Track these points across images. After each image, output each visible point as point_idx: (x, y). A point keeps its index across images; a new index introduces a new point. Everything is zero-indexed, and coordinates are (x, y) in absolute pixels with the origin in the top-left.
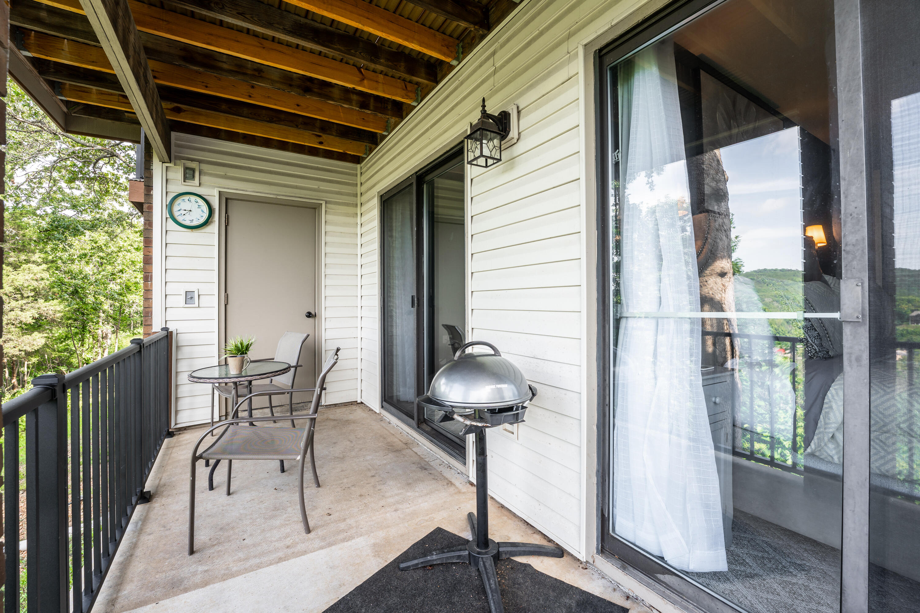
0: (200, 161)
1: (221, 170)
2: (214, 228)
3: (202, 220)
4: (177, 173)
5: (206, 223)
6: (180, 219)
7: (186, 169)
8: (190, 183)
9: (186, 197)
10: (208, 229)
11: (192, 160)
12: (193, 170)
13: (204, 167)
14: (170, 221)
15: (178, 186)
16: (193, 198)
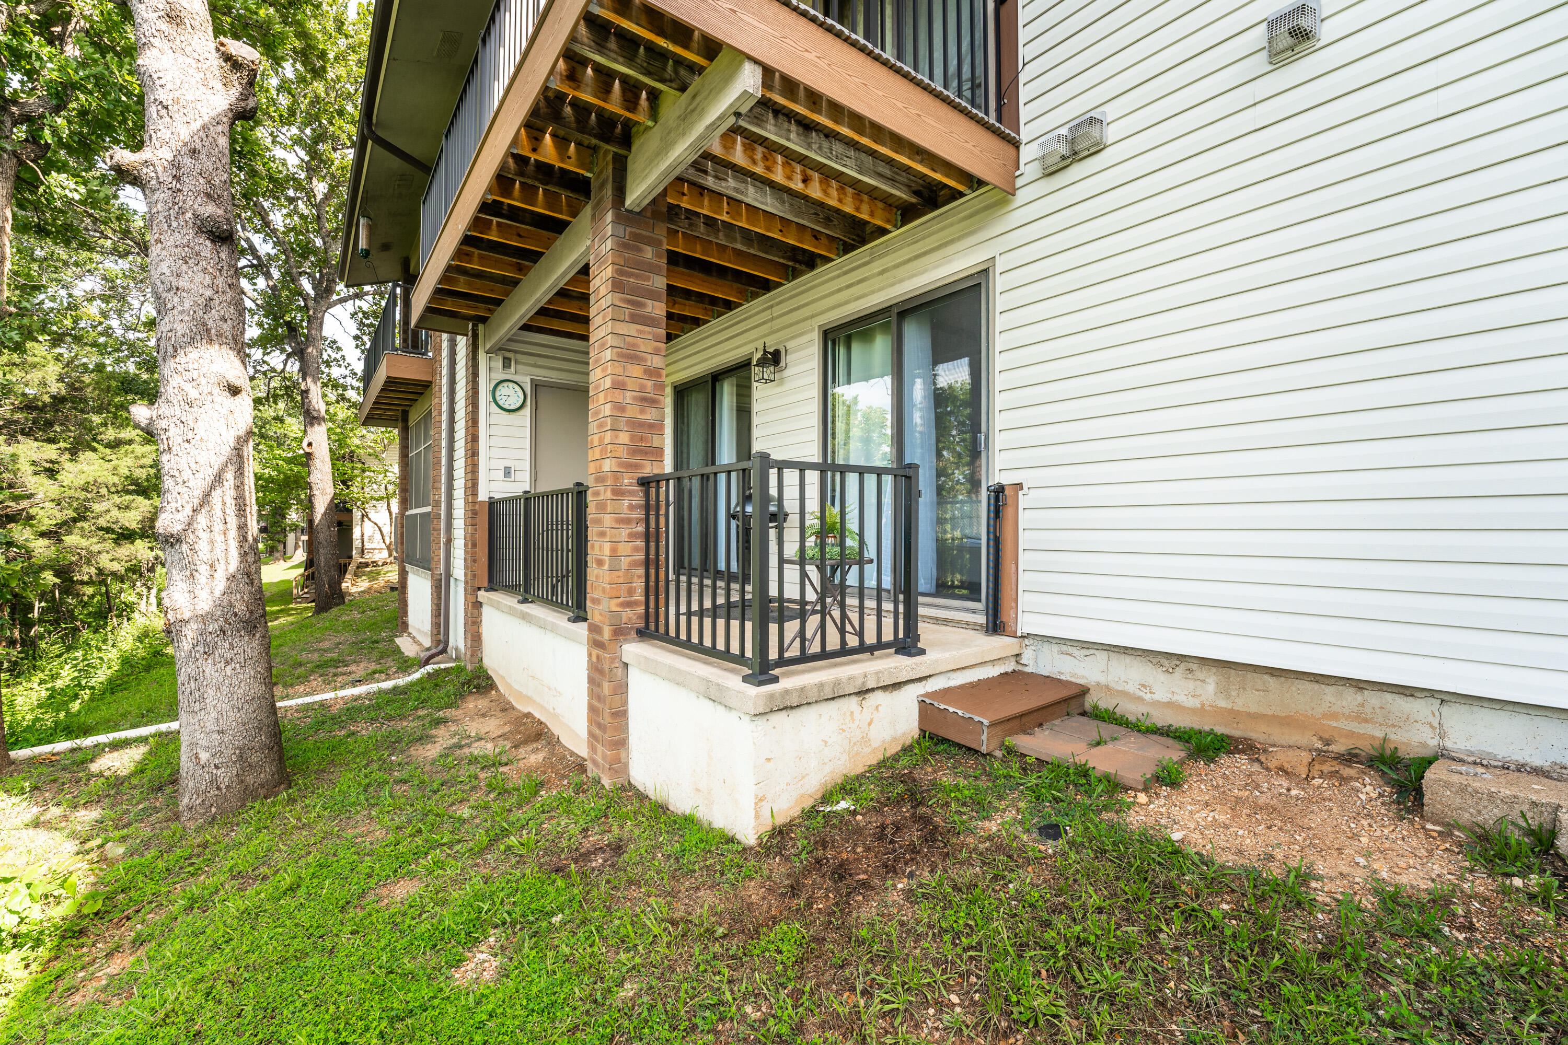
0: (516, 352)
1: (532, 360)
2: (527, 411)
3: (518, 405)
4: (498, 363)
5: (522, 407)
6: (501, 403)
7: (504, 358)
8: (507, 371)
9: (505, 384)
10: (522, 412)
11: (510, 351)
12: (510, 359)
13: (519, 357)
14: (493, 404)
15: (500, 375)
16: (511, 385)
